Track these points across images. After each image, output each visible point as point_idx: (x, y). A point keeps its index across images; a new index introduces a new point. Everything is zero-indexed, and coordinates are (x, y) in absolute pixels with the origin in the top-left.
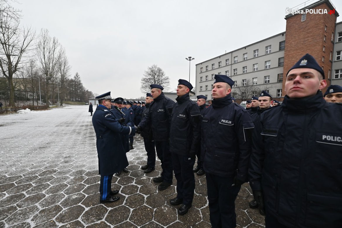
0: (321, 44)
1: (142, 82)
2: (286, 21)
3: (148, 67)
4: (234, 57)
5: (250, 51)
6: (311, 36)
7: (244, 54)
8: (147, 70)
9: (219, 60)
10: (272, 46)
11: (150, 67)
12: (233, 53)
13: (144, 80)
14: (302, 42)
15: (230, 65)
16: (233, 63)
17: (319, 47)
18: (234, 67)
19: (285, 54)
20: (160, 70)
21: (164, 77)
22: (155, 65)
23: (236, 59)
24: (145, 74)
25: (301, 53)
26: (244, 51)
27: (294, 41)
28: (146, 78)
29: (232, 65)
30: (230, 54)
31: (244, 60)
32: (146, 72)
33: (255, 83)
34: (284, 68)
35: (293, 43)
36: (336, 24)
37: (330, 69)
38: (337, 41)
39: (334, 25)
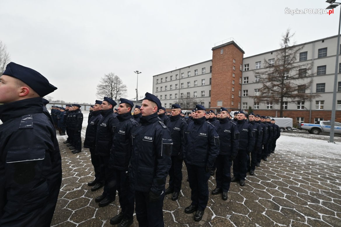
0: (231, 72)
1: (98, 88)
2: (212, 51)
3: (105, 74)
4: (182, 74)
5: (192, 70)
6: (226, 65)
7: (188, 72)
8: (104, 77)
9: (171, 74)
10: (206, 68)
11: (107, 74)
12: (181, 70)
13: (100, 86)
14: (221, 69)
15: (178, 79)
16: (181, 78)
17: (230, 74)
18: (182, 81)
19: (212, 75)
20: (117, 78)
21: (121, 85)
22: (113, 73)
23: (183, 75)
24: (101, 81)
25: (221, 76)
26: (188, 70)
27: (217, 67)
28: (102, 84)
29: (181, 80)
30: (179, 71)
31: (189, 77)
32: (102, 79)
33: (196, 96)
34: (212, 86)
35: (216, 68)
36: (243, 59)
37: (240, 89)
38: (244, 70)
39: (242, 59)
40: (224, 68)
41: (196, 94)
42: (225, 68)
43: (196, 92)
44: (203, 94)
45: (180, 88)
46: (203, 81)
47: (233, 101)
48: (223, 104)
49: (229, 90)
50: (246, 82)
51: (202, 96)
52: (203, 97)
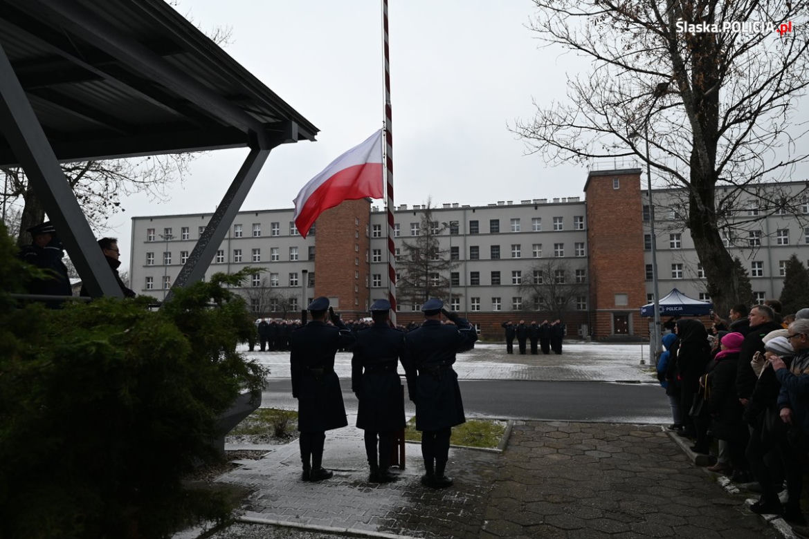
0: (352, 242)
4: (236, 226)
5: (265, 221)
6: (343, 228)
7: (254, 225)
15: (226, 239)
16: (232, 236)
17: (350, 246)
18: (236, 244)
23: (238, 230)
26: (254, 219)
29: (232, 241)
31: (255, 236)
33: (275, 283)
34: (314, 263)
35: (324, 230)
36: (371, 214)
37: (368, 272)
38: (373, 236)
39: (368, 214)
40: (340, 232)
41: (275, 279)
42: (342, 234)
43: (277, 274)
44: (294, 279)
45: (232, 261)
46: (294, 250)
47: (357, 297)
48: (340, 302)
49: (350, 276)
50: (377, 259)
51: (292, 284)
52: (294, 286)
